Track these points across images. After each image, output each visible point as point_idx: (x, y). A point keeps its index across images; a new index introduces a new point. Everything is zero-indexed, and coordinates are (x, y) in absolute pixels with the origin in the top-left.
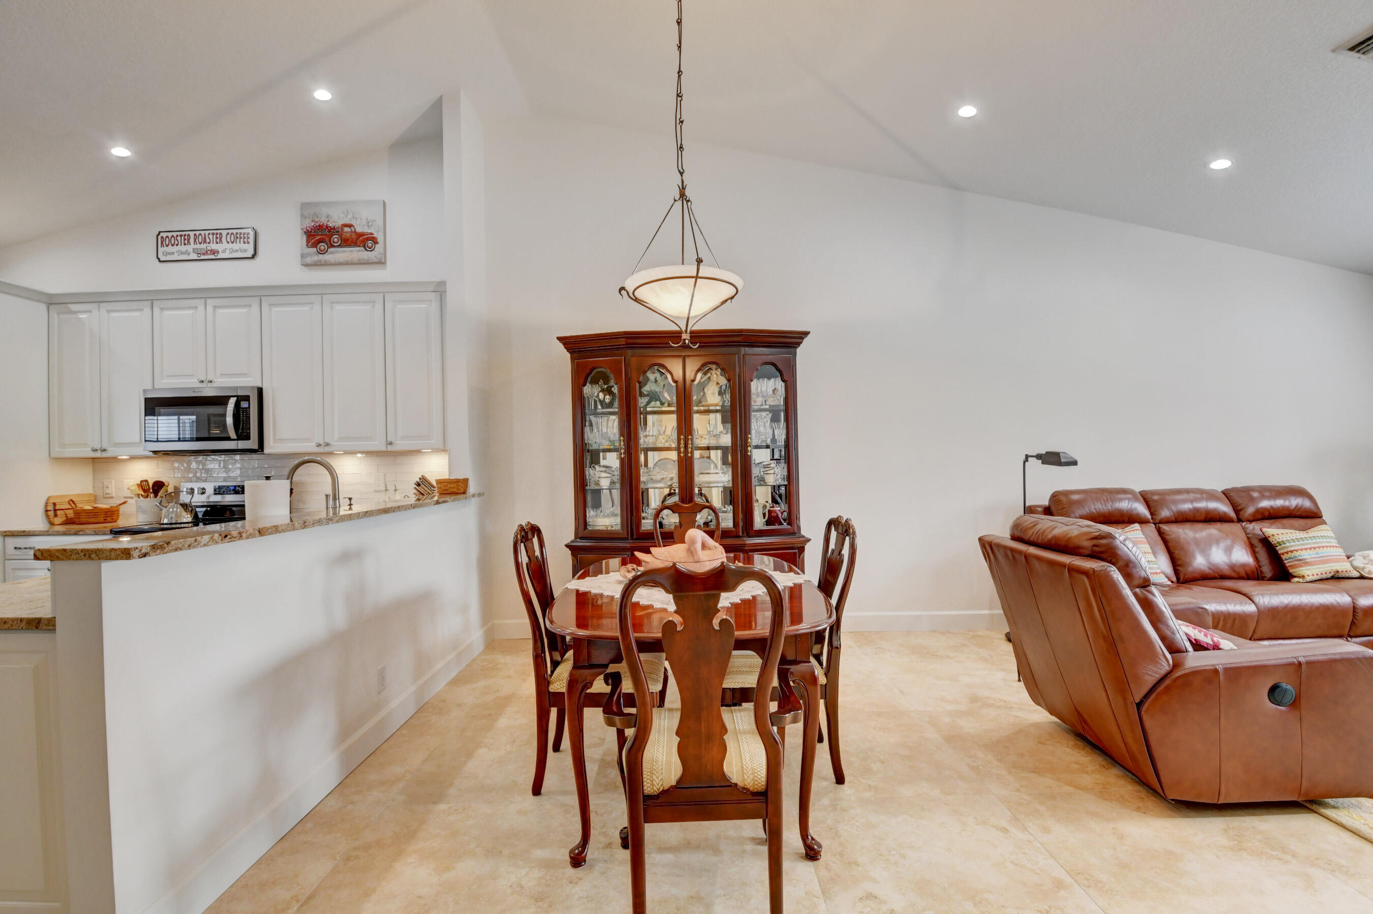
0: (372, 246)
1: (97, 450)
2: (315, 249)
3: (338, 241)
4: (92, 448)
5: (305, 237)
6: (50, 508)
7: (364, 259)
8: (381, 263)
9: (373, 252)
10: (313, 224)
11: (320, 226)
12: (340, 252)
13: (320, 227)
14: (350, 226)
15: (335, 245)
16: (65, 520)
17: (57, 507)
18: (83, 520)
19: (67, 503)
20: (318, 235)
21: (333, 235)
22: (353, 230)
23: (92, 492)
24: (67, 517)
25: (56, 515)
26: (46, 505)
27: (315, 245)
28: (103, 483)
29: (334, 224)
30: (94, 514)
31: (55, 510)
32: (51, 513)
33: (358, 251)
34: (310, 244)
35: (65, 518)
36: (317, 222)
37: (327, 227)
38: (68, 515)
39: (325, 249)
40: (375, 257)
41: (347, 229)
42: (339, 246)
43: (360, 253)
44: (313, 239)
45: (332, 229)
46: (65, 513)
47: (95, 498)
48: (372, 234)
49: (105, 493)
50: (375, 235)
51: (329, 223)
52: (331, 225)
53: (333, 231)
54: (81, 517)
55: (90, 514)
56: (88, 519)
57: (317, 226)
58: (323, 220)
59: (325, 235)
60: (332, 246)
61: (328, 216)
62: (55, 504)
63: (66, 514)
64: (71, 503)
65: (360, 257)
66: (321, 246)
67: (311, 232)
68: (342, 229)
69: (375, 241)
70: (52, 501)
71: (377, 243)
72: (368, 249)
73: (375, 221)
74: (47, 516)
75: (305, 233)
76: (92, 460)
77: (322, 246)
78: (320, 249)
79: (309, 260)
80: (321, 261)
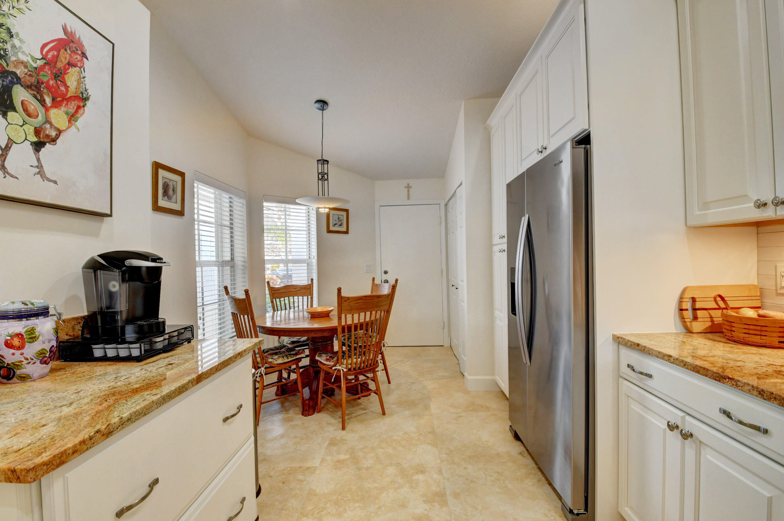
1: (766, 204)
4: (756, 202)
6: (687, 305)
16: (710, 327)
17: (698, 305)
18: (739, 334)
19: (713, 299)
23: (756, 283)
24: (712, 321)
25: (695, 318)
26: (681, 300)
28: (776, 267)
30: (759, 328)
31: (695, 310)
32: (689, 315)
35: (710, 324)
38: (715, 319)
46: (710, 314)
47: (761, 292)
49: (779, 287)
54: (733, 329)
55: (751, 327)
56: (747, 335)
62: (694, 300)
63: (711, 317)
64: (719, 299)
70: (689, 295)
74: (682, 318)
76: (754, 229)
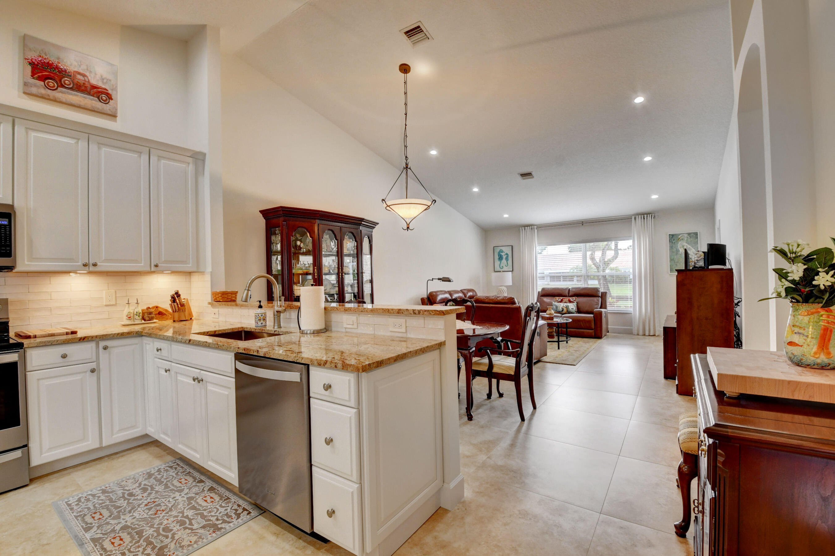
0: (106, 100)
2: (42, 83)
3: (70, 84)
5: (29, 69)
7: (98, 109)
8: (113, 116)
9: (107, 105)
10: (40, 59)
11: (48, 63)
12: (72, 94)
13: (49, 65)
14: (84, 76)
15: (66, 86)
20: (46, 71)
21: (64, 77)
22: (87, 80)
27: (41, 79)
29: (65, 68)
33: (92, 100)
34: (36, 76)
36: (45, 59)
37: (57, 67)
39: (54, 86)
40: (109, 110)
41: (79, 77)
42: (71, 89)
43: (94, 102)
44: (39, 73)
45: (62, 71)
48: (107, 90)
50: (110, 92)
51: (60, 65)
52: (62, 67)
53: (64, 73)
57: (45, 62)
58: (53, 59)
59: (55, 74)
60: (62, 86)
61: (58, 58)
65: (94, 105)
66: (49, 82)
67: (37, 65)
68: (74, 76)
69: (110, 97)
71: (112, 99)
72: (102, 101)
73: (110, 80)
75: (30, 63)
77: (51, 83)
78: (48, 85)
79: (34, 90)
80: (49, 95)
